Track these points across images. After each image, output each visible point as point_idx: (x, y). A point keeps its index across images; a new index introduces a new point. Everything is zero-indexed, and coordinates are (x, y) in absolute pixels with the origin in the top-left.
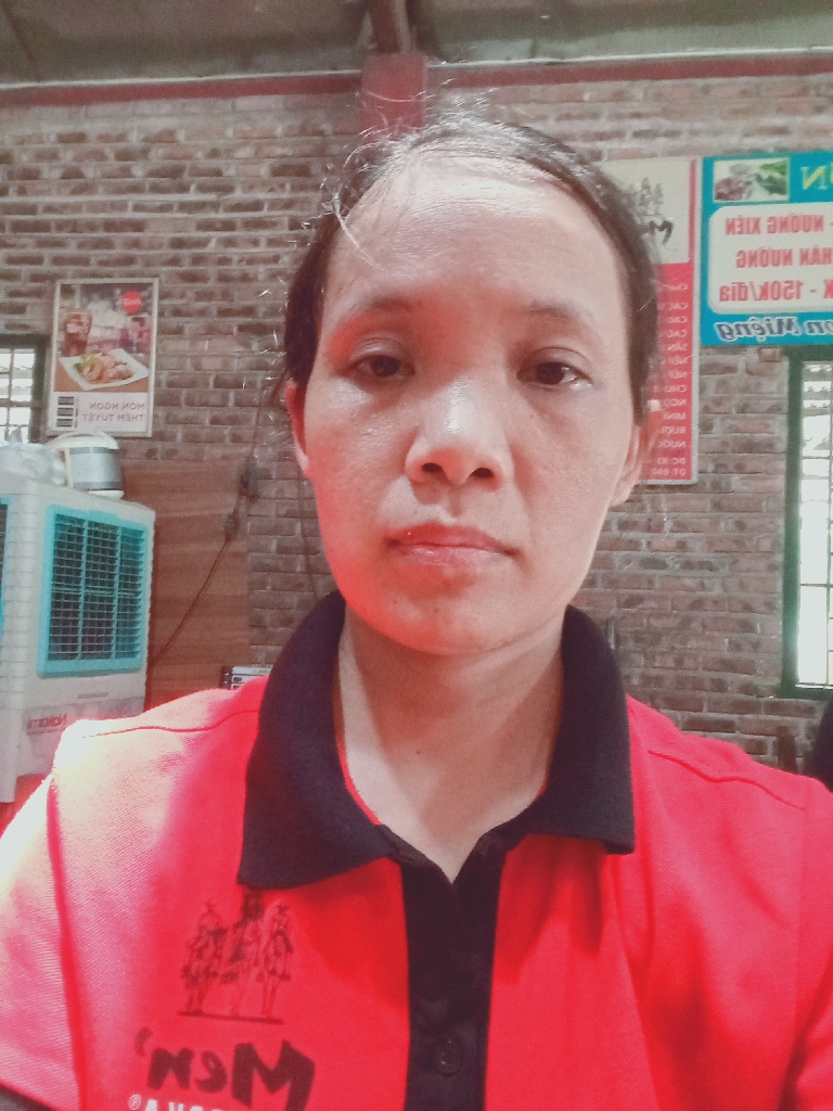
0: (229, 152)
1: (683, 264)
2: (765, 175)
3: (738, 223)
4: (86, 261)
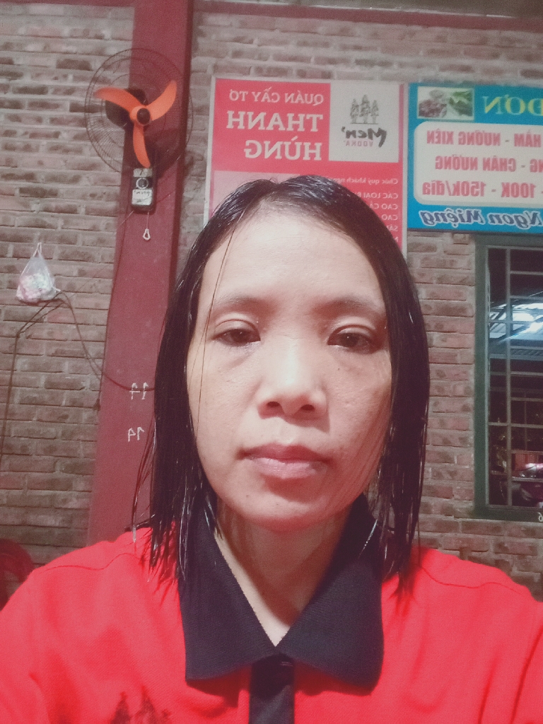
0: (21, 48)
1: (394, 165)
2: (456, 101)
3: (436, 135)
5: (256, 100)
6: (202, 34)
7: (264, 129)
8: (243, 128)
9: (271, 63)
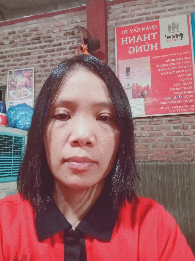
0: (52, 31)
4: (16, 65)
5: (131, 32)
6: (110, 13)
7: (135, 42)
8: (127, 43)
9: (136, 17)
